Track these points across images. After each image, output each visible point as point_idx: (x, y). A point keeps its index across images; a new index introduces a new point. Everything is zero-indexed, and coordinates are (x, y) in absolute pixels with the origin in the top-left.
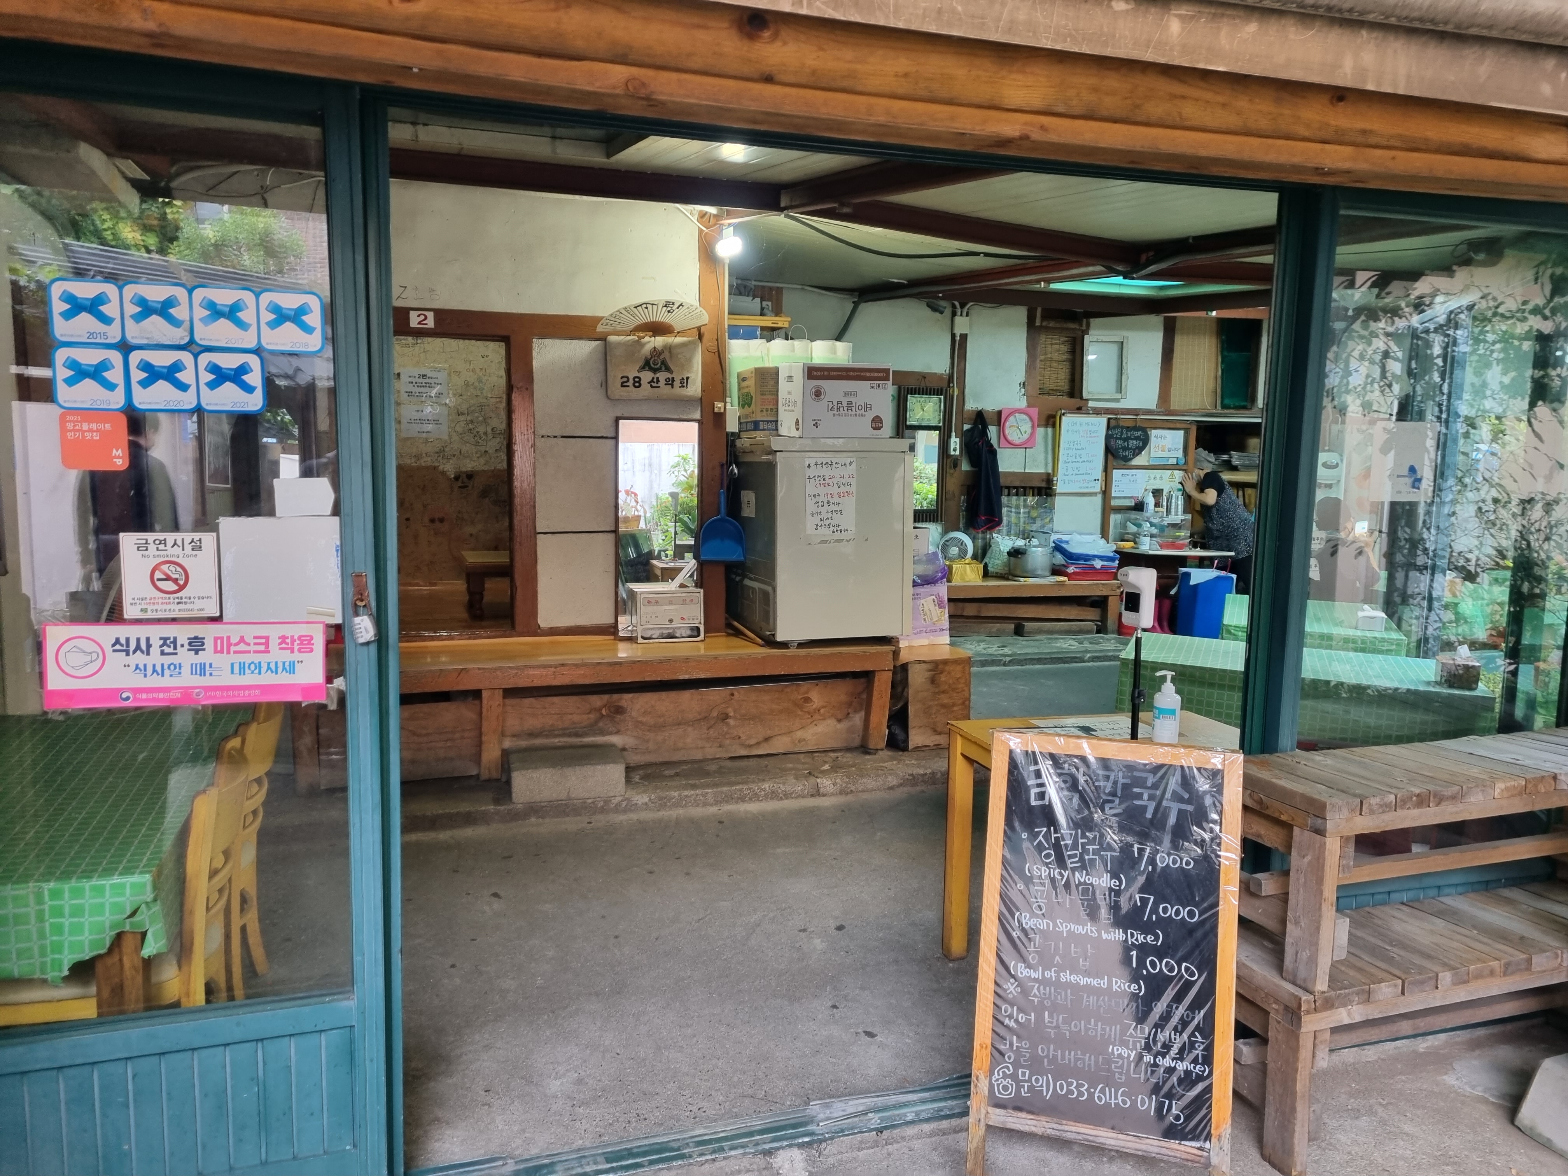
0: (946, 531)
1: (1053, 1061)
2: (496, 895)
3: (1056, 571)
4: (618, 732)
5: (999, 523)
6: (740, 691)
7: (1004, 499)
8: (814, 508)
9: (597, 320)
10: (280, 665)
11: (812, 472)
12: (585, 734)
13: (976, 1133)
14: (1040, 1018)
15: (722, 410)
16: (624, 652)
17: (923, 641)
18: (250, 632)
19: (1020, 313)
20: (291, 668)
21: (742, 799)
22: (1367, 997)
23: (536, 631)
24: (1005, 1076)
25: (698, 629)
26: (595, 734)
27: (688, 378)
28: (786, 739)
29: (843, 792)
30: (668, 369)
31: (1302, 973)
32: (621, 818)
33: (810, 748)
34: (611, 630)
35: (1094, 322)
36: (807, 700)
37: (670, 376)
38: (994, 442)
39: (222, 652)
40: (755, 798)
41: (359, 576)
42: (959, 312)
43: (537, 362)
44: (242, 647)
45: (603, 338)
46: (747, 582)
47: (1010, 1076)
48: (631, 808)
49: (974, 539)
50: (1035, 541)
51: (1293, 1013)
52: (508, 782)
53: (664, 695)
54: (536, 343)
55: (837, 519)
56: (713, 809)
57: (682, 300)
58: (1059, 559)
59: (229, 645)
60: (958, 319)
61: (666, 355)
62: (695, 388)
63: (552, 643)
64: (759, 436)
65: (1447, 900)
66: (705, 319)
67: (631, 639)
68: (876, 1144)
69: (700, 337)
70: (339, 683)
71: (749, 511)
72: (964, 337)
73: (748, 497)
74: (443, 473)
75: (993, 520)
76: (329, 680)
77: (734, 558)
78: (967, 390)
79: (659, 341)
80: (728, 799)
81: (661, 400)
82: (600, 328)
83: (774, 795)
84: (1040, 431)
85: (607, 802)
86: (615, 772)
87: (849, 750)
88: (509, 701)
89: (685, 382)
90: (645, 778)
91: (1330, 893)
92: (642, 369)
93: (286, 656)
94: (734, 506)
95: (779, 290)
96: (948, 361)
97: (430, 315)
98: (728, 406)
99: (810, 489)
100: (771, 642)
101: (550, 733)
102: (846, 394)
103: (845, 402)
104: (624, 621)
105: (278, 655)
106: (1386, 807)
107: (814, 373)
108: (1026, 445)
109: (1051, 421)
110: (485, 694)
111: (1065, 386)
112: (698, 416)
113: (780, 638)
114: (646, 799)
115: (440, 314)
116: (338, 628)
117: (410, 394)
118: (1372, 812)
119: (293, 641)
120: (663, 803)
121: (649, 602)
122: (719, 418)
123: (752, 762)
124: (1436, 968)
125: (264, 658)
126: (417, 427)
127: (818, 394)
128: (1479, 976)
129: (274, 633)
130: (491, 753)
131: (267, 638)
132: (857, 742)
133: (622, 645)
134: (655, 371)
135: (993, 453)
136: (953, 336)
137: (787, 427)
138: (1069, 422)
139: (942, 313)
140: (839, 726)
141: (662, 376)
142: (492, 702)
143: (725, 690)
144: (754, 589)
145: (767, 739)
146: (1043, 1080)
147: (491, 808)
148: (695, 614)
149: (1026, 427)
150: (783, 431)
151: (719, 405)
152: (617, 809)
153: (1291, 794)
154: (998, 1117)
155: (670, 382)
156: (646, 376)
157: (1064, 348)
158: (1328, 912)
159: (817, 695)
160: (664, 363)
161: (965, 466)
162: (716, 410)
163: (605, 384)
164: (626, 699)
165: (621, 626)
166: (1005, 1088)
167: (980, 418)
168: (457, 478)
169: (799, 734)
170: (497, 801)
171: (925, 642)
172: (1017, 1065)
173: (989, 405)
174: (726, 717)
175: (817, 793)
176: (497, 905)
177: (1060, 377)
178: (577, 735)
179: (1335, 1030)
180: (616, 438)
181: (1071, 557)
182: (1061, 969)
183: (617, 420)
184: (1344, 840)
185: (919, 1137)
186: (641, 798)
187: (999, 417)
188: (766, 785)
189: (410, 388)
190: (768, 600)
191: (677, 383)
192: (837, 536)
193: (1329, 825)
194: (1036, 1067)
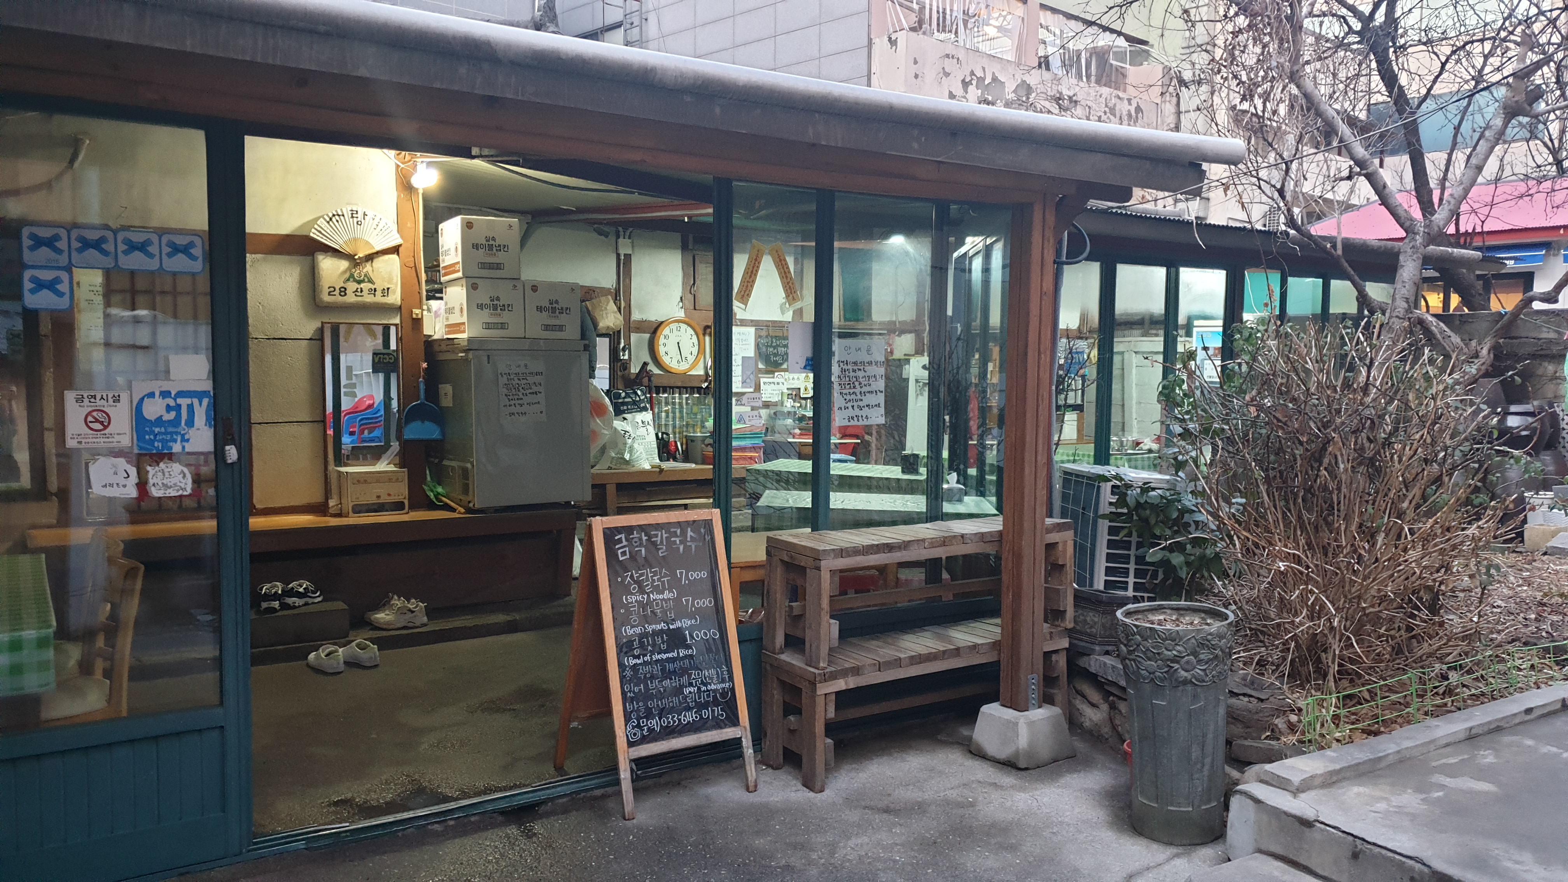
1: (657, 708)
14: (646, 686)
15: (420, 316)
19: (674, 239)
24: (634, 727)
25: (403, 503)
27: (388, 289)
29: (537, 627)
30: (371, 281)
34: (324, 508)
37: (373, 287)
42: (622, 233)
46: (445, 462)
47: (636, 727)
60: (621, 240)
61: (369, 269)
62: (395, 297)
63: (268, 521)
69: (399, 254)
71: (447, 401)
72: (628, 257)
73: (446, 390)
77: (434, 437)
78: (632, 303)
81: (364, 307)
89: (386, 292)
91: (825, 605)
92: (347, 280)
94: (433, 393)
96: (615, 277)
98: (425, 313)
100: (470, 510)
109: (707, 330)
112: (398, 321)
121: (358, 481)
122: (417, 323)
134: (359, 282)
136: (618, 255)
139: (607, 237)
140: (532, 579)
141: (366, 287)
144: (453, 468)
146: (654, 722)
148: (401, 490)
151: (417, 311)
155: (373, 292)
156: (351, 287)
158: (825, 615)
160: (367, 275)
162: (414, 316)
163: (314, 293)
166: (635, 734)
172: (638, 718)
173: (651, 315)
175: (516, 629)
182: (652, 653)
183: (325, 323)
191: (379, 293)
193: (822, 564)
194: (649, 715)
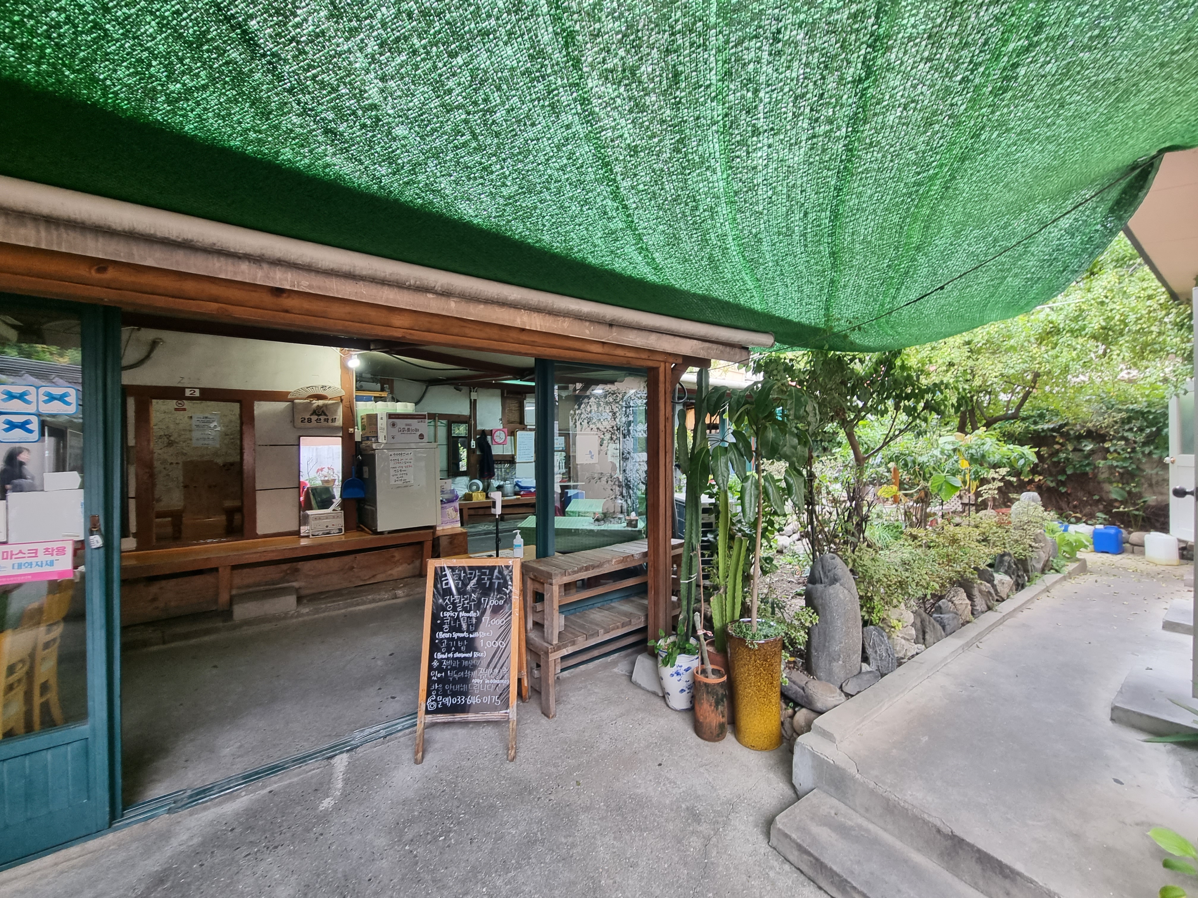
0: (471, 480)
1: (451, 690)
2: (215, 667)
3: (516, 494)
4: (296, 580)
5: (494, 475)
6: (359, 556)
7: (496, 466)
8: (394, 473)
9: (289, 393)
10: (44, 563)
11: (391, 458)
12: (279, 583)
13: (420, 727)
14: (446, 674)
15: (352, 432)
16: (304, 542)
17: (449, 526)
18: (25, 548)
19: (498, 392)
20: (52, 564)
21: (358, 605)
22: (573, 643)
23: (257, 536)
24: (432, 701)
25: (341, 529)
26: (283, 583)
27: (335, 418)
28: (384, 575)
29: (407, 595)
30: (325, 415)
31: (550, 638)
32: (295, 620)
33: (395, 578)
34: (297, 533)
35: (528, 395)
36: (393, 557)
37: (326, 418)
38: (490, 442)
39: (7, 558)
40: (364, 603)
41: (94, 516)
42: (472, 390)
43: (257, 411)
44: (20, 555)
45: (292, 401)
46: (367, 507)
47: (434, 700)
48: (299, 615)
49: (483, 483)
50: (508, 482)
51: (547, 653)
52: (232, 612)
53: (320, 561)
54: (256, 404)
55: (405, 477)
56: (343, 611)
57: (330, 385)
58: (517, 488)
59: (12, 555)
60: (472, 392)
61: (324, 408)
62: (339, 422)
63: (264, 542)
64: (369, 443)
65: (613, 604)
66: (343, 393)
67: (308, 537)
68: (383, 743)
69: (342, 400)
70: (82, 568)
71: (366, 475)
72: (475, 400)
73: (366, 469)
74: (216, 464)
75: (491, 475)
76: (75, 567)
77: (359, 496)
78: (477, 422)
79: (321, 402)
80: (352, 605)
81: (322, 428)
82: (289, 397)
83: (374, 601)
84: (509, 438)
85: (286, 613)
86: (291, 601)
87: (414, 576)
88: (235, 572)
89: (334, 420)
90: (308, 601)
91: (556, 606)
92: (312, 414)
93: (49, 558)
94: (359, 473)
95: (392, 380)
96: (469, 410)
97: (197, 391)
98: (356, 430)
99: (392, 465)
100: (375, 533)
101: (259, 585)
102: (407, 425)
103: (406, 428)
104: (304, 529)
105: (42, 557)
106: (575, 572)
107: (391, 416)
108: (503, 444)
109: (512, 434)
110: (220, 569)
111: (517, 419)
112: (341, 435)
113: (379, 530)
114: (307, 610)
115: (203, 390)
116: (82, 542)
117: (197, 426)
118: (569, 575)
119: (53, 550)
120: (317, 611)
121: (316, 519)
122: (352, 435)
123: (366, 587)
124: (597, 628)
125: (34, 560)
126: (202, 442)
127: (394, 425)
128: (613, 629)
129: (41, 547)
130: (224, 597)
131: (36, 550)
132: (417, 573)
133: (302, 540)
134: (319, 415)
135: (489, 447)
136: (471, 400)
137: (381, 439)
138: (519, 434)
139: (465, 391)
140: (411, 566)
141: (322, 418)
142: (225, 574)
143: (351, 557)
144: (368, 509)
145: (374, 576)
146: (447, 699)
147: (221, 624)
148: (340, 522)
149: (503, 436)
150: (380, 441)
151: (351, 430)
152: (292, 617)
153: (542, 571)
154: (430, 718)
155: (327, 420)
156: (314, 418)
157: (517, 405)
158: (556, 613)
159: (397, 554)
160: (323, 412)
161: (478, 453)
162: (350, 432)
163: (293, 421)
164: (300, 565)
165: (302, 531)
166: (432, 706)
167: (484, 433)
168: (224, 466)
169: (390, 572)
170: (225, 621)
171: (450, 527)
172: (437, 695)
173: (487, 428)
174: (353, 568)
175: (396, 597)
176: (215, 671)
177: (515, 417)
178: (274, 584)
179: (563, 658)
180: (299, 445)
181: (521, 488)
182: (455, 652)
183: (300, 437)
184: (560, 586)
185: (404, 735)
186: (305, 610)
187: (491, 433)
188: (370, 597)
189: (198, 423)
190: (374, 514)
191: (330, 421)
192: (405, 484)
193: (554, 581)
194: (445, 695)
